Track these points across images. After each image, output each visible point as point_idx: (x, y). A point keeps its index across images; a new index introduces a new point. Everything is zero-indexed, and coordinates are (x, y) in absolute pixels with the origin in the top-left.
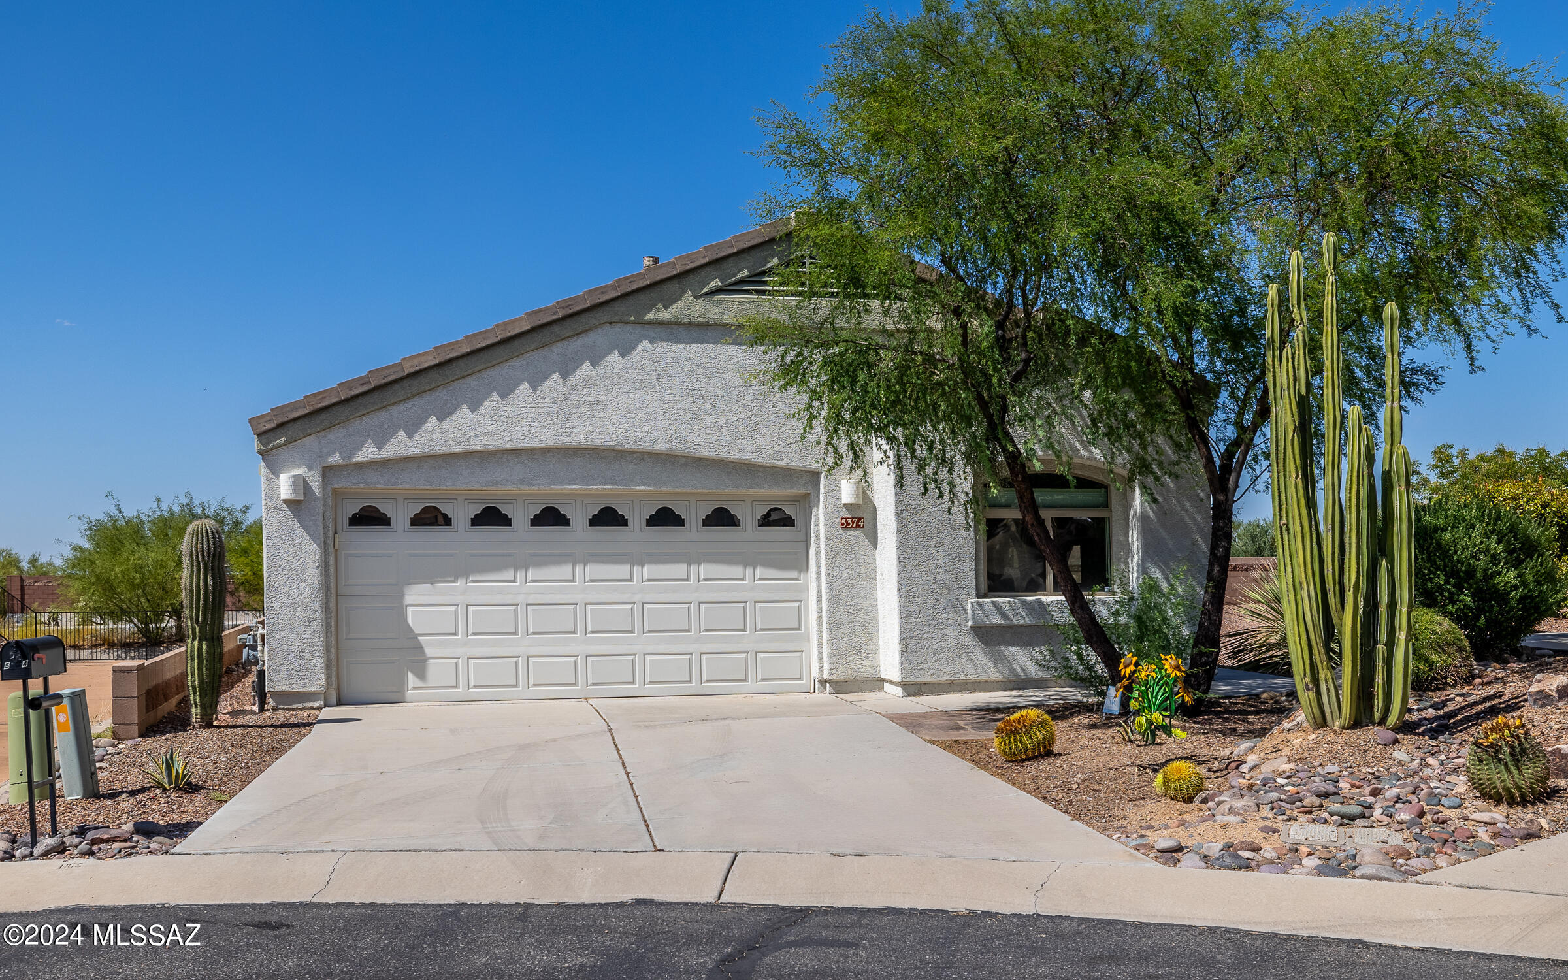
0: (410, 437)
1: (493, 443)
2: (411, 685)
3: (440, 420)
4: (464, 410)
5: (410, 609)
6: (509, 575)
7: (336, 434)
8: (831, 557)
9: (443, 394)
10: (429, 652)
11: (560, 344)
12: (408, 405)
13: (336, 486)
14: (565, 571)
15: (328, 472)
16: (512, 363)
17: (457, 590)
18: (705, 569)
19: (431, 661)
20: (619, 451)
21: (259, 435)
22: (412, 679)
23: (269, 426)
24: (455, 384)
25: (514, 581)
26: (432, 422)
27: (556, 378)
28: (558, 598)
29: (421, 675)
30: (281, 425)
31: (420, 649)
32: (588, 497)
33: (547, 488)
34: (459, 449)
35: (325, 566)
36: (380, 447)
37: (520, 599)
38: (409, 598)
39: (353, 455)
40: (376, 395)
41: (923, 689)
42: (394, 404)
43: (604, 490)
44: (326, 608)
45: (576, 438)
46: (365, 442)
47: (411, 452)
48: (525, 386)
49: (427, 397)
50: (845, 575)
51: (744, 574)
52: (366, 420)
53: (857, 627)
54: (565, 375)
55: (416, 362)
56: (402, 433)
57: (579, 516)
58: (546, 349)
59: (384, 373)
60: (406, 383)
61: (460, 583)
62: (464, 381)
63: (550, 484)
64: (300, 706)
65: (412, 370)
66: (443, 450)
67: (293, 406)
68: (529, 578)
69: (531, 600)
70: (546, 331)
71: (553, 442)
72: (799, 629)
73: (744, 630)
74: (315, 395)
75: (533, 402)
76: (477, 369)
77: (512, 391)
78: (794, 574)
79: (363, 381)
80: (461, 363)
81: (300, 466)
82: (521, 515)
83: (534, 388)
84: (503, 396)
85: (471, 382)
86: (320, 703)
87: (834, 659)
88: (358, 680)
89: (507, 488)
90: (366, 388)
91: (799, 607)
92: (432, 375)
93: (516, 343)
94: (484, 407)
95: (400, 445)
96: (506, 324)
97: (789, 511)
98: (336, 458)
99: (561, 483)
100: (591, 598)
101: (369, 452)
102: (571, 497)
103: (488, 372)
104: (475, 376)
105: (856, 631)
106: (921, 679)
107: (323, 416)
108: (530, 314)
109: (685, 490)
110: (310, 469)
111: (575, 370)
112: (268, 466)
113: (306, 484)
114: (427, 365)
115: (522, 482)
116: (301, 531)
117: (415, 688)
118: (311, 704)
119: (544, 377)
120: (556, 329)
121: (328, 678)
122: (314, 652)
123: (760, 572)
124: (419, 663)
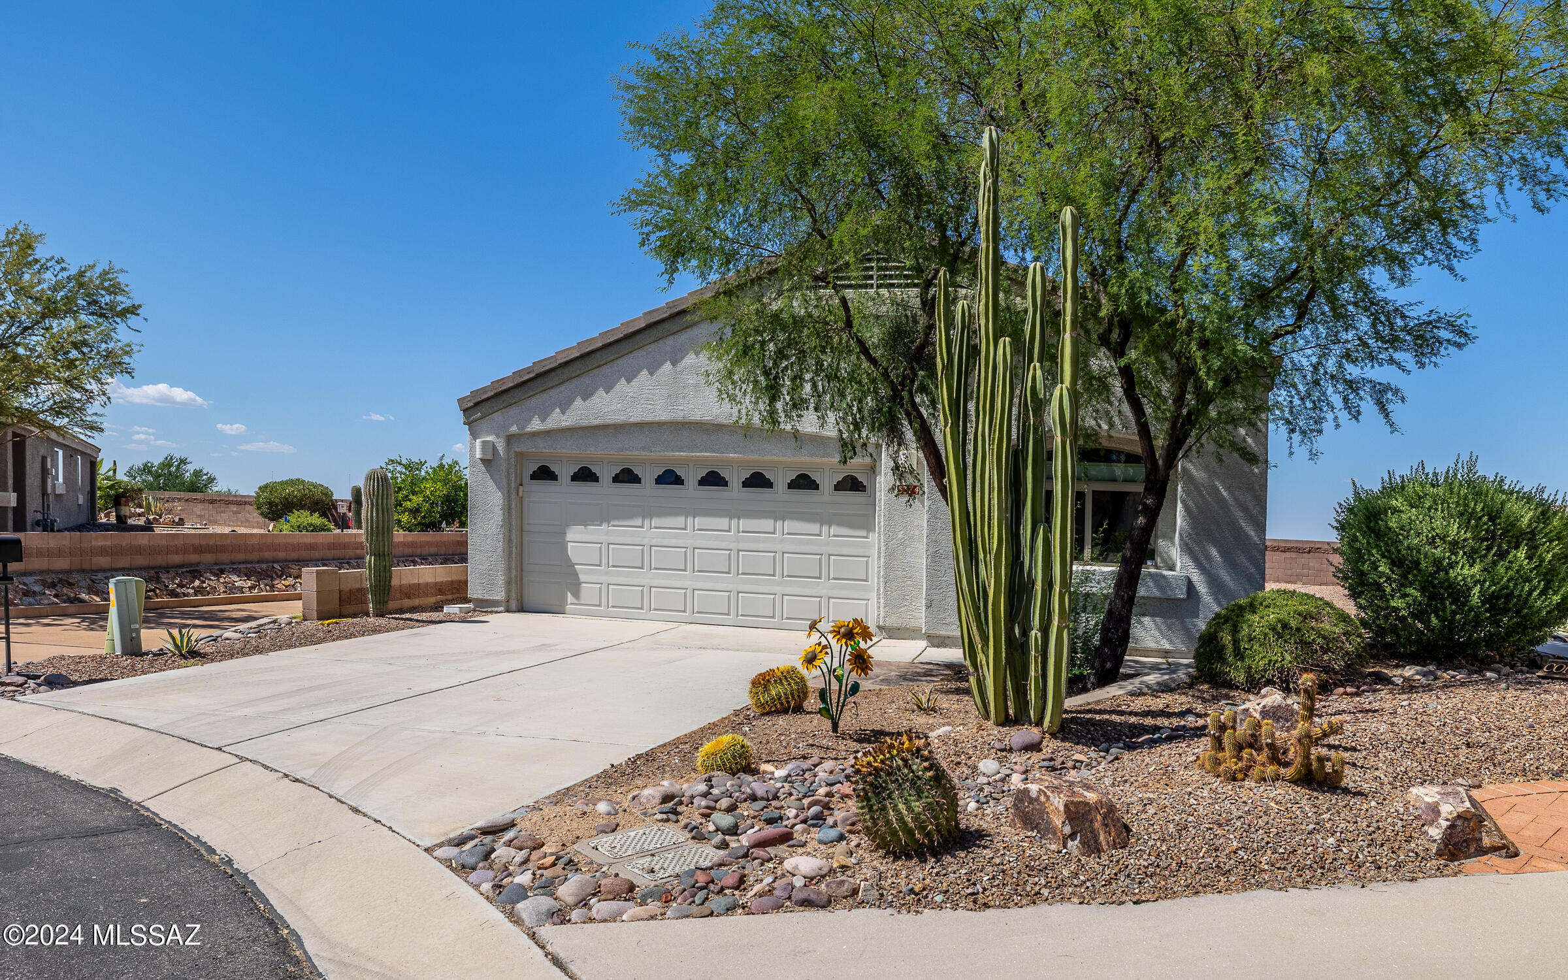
0: (563, 413)
1: (620, 418)
2: (569, 602)
3: (584, 400)
4: (601, 392)
5: (569, 544)
6: (638, 522)
7: (514, 411)
8: (889, 519)
9: (586, 380)
10: (582, 578)
11: (671, 338)
12: (562, 388)
13: (517, 450)
14: (679, 521)
15: (510, 439)
16: (635, 353)
17: (600, 532)
18: (789, 525)
19: (583, 585)
20: (717, 425)
21: (465, 411)
22: (570, 598)
23: (470, 404)
24: (595, 371)
25: (642, 527)
26: (578, 402)
27: (668, 366)
28: (674, 542)
29: (577, 595)
30: (477, 404)
31: (575, 574)
32: (698, 462)
33: (662, 454)
34: (596, 422)
35: (508, 509)
36: (543, 420)
37: (646, 541)
38: (570, 536)
39: (523, 428)
40: (539, 381)
41: (947, 641)
42: (552, 387)
43: (704, 456)
44: (509, 541)
45: (681, 414)
46: (533, 416)
47: (564, 424)
48: (645, 372)
49: (575, 382)
50: (900, 536)
51: (821, 531)
52: (534, 400)
53: (909, 582)
54: (674, 363)
55: (565, 354)
56: (558, 410)
57: (691, 478)
58: (661, 342)
59: (543, 364)
60: (559, 371)
61: (604, 527)
62: (600, 369)
63: (664, 451)
64: (489, 610)
65: (562, 361)
66: (585, 423)
67: (484, 390)
68: (653, 525)
69: (654, 542)
70: (660, 328)
71: (664, 417)
72: (866, 580)
73: (820, 578)
74: (498, 381)
75: (650, 385)
76: (609, 359)
77: (635, 376)
78: (864, 533)
79: (528, 370)
80: (598, 355)
81: (491, 434)
82: (648, 475)
83: (652, 374)
84: (629, 381)
85: (606, 370)
86: (501, 609)
87: (887, 609)
88: (534, 595)
89: (633, 453)
90: (532, 375)
91: (867, 562)
92: (577, 365)
93: (637, 338)
94: (614, 389)
95: (558, 419)
96: (628, 323)
97: (861, 478)
98: (514, 429)
99: (673, 450)
100: (698, 543)
101: (536, 425)
102: (685, 462)
103: (618, 362)
104: (609, 365)
105: (908, 586)
106: (943, 633)
107: (505, 397)
108: (646, 314)
109: (768, 458)
110: (498, 436)
111: (682, 358)
112: (472, 434)
113: (494, 448)
114: (572, 357)
115: (643, 448)
116: (491, 483)
117: (572, 604)
118: (496, 609)
119: (659, 365)
120: (667, 325)
121: (508, 591)
122: (498, 571)
123: (834, 530)
124: (575, 587)
